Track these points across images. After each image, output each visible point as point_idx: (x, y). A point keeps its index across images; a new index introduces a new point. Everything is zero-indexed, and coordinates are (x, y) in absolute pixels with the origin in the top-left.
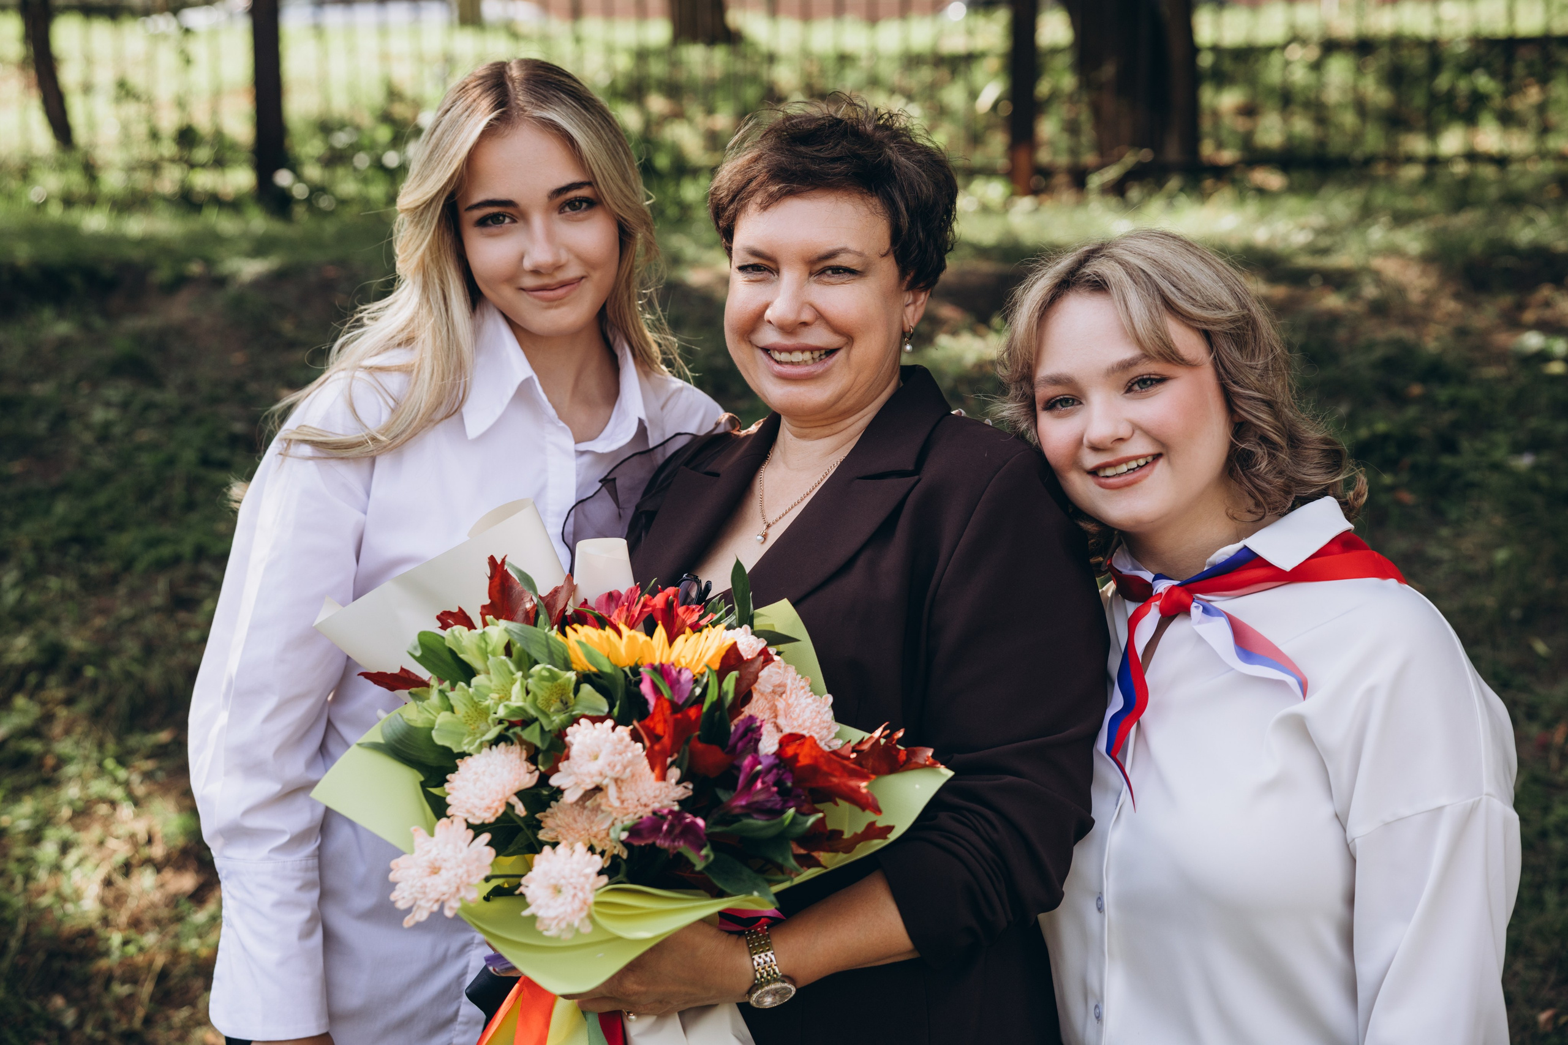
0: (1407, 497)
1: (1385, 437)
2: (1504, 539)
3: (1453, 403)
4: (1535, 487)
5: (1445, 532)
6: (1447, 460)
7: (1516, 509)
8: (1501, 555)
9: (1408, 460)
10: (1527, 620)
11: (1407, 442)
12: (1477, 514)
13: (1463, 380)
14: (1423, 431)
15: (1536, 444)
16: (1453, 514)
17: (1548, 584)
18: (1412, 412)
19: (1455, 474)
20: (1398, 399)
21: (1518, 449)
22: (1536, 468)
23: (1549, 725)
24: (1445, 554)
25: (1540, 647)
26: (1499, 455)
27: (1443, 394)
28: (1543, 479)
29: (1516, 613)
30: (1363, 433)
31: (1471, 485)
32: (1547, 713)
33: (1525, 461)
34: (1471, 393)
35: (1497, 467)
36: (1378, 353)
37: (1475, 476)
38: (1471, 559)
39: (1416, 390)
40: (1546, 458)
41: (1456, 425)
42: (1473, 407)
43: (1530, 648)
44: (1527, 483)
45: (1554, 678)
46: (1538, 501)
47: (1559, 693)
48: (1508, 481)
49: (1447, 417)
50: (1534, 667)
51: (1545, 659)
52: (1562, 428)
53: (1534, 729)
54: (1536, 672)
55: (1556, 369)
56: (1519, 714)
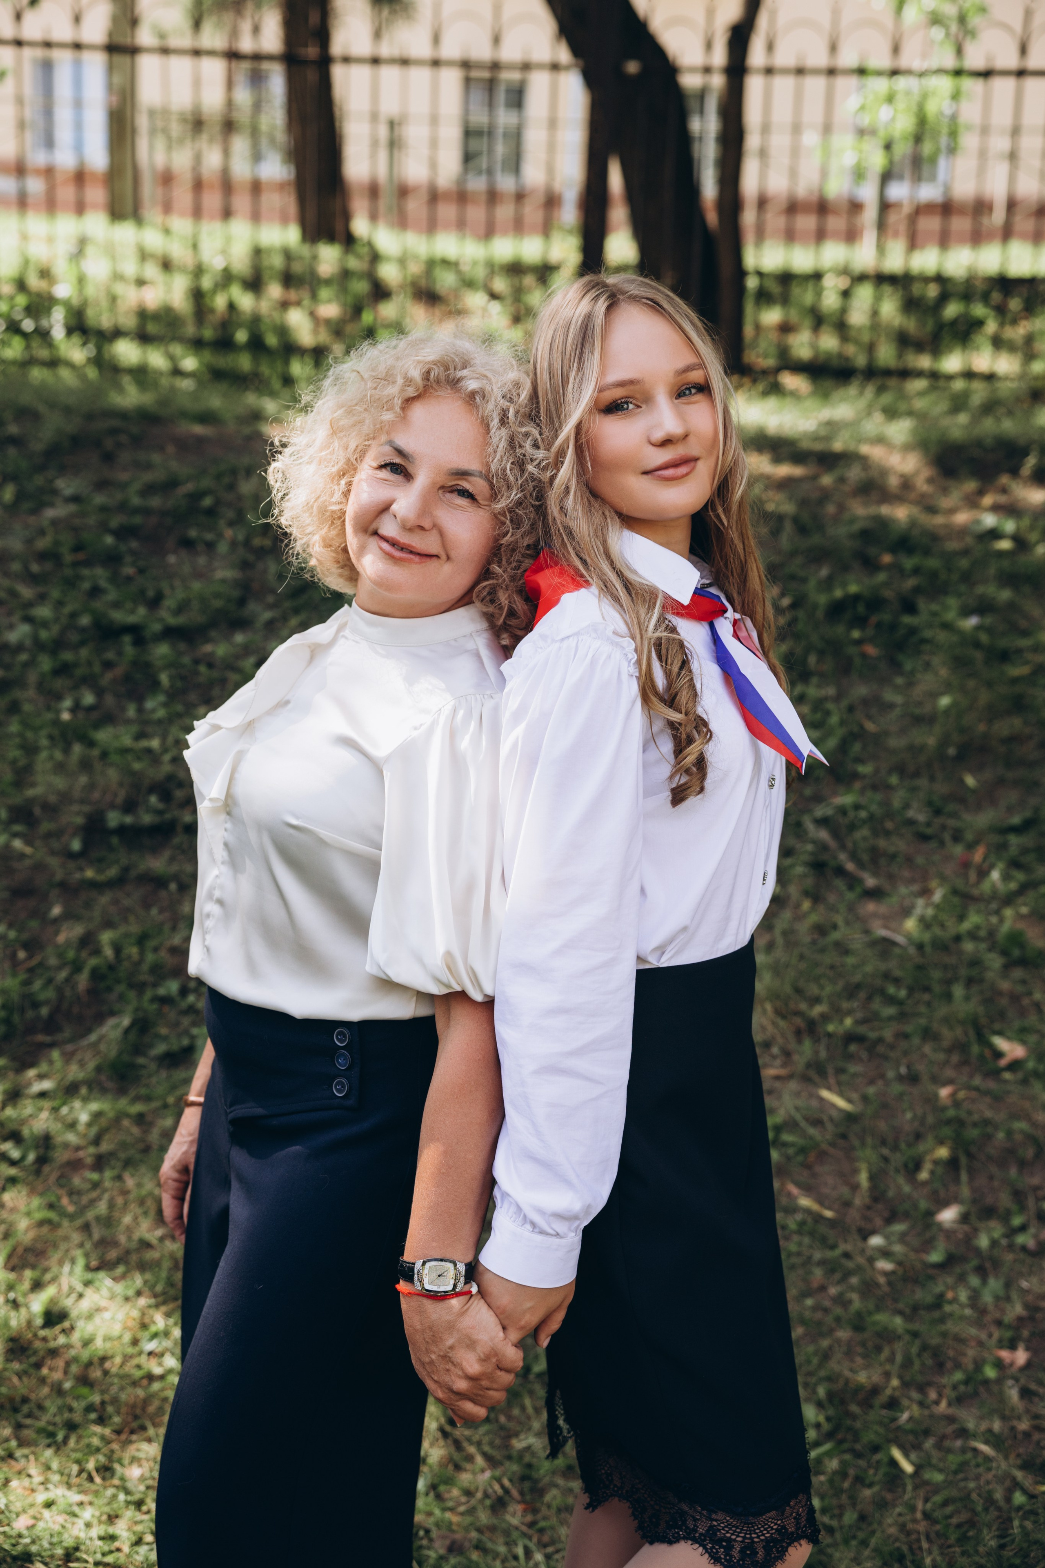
0: (871, 650)
1: (856, 598)
2: (948, 688)
3: (916, 571)
4: (977, 645)
5: (899, 681)
6: (907, 620)
7: (960, 663)
8: (945, 701)
9: (874, 619)
10: (960, 757)
11: (875, 603)
12: (927, 666)
13: (927, 552)
14: (888, 594)
15: (983, 608)
16: (908, 666)
17: (982, 728)
18: (882, 577)
19: (913, 631)
20: (870, 565)
21: (966, 612)
22: (978, 628)
23: (971, 847)
24: (898, 699)
25: (970, 781)
26: (950, 615)
27: (909, 563)
28: (984, 638)
29: (951, 751)
30: (838, 593)
31: (924, 641)
32: (969, 836)
33: (972, 622)
34: (933, 563)
35: (947, 626)
36: (856, 527)
37: (928, 634)
38: (920, 704)
39: (887, 559)
40: (988, 620)
41: (917, 590)
42: (933, 575)
43: (962, 782)
44: (972, 641)
45: (979, 807)
46: (979, 656)
47: (983, 819)
48: (955, 639)
49: (911, 583)
50: (961, 797)
51: (973, 791)
52: (1005, 595)
53: (958, 850)
54: (962, 801)
55: (1005, 545)
56: (947, 837)
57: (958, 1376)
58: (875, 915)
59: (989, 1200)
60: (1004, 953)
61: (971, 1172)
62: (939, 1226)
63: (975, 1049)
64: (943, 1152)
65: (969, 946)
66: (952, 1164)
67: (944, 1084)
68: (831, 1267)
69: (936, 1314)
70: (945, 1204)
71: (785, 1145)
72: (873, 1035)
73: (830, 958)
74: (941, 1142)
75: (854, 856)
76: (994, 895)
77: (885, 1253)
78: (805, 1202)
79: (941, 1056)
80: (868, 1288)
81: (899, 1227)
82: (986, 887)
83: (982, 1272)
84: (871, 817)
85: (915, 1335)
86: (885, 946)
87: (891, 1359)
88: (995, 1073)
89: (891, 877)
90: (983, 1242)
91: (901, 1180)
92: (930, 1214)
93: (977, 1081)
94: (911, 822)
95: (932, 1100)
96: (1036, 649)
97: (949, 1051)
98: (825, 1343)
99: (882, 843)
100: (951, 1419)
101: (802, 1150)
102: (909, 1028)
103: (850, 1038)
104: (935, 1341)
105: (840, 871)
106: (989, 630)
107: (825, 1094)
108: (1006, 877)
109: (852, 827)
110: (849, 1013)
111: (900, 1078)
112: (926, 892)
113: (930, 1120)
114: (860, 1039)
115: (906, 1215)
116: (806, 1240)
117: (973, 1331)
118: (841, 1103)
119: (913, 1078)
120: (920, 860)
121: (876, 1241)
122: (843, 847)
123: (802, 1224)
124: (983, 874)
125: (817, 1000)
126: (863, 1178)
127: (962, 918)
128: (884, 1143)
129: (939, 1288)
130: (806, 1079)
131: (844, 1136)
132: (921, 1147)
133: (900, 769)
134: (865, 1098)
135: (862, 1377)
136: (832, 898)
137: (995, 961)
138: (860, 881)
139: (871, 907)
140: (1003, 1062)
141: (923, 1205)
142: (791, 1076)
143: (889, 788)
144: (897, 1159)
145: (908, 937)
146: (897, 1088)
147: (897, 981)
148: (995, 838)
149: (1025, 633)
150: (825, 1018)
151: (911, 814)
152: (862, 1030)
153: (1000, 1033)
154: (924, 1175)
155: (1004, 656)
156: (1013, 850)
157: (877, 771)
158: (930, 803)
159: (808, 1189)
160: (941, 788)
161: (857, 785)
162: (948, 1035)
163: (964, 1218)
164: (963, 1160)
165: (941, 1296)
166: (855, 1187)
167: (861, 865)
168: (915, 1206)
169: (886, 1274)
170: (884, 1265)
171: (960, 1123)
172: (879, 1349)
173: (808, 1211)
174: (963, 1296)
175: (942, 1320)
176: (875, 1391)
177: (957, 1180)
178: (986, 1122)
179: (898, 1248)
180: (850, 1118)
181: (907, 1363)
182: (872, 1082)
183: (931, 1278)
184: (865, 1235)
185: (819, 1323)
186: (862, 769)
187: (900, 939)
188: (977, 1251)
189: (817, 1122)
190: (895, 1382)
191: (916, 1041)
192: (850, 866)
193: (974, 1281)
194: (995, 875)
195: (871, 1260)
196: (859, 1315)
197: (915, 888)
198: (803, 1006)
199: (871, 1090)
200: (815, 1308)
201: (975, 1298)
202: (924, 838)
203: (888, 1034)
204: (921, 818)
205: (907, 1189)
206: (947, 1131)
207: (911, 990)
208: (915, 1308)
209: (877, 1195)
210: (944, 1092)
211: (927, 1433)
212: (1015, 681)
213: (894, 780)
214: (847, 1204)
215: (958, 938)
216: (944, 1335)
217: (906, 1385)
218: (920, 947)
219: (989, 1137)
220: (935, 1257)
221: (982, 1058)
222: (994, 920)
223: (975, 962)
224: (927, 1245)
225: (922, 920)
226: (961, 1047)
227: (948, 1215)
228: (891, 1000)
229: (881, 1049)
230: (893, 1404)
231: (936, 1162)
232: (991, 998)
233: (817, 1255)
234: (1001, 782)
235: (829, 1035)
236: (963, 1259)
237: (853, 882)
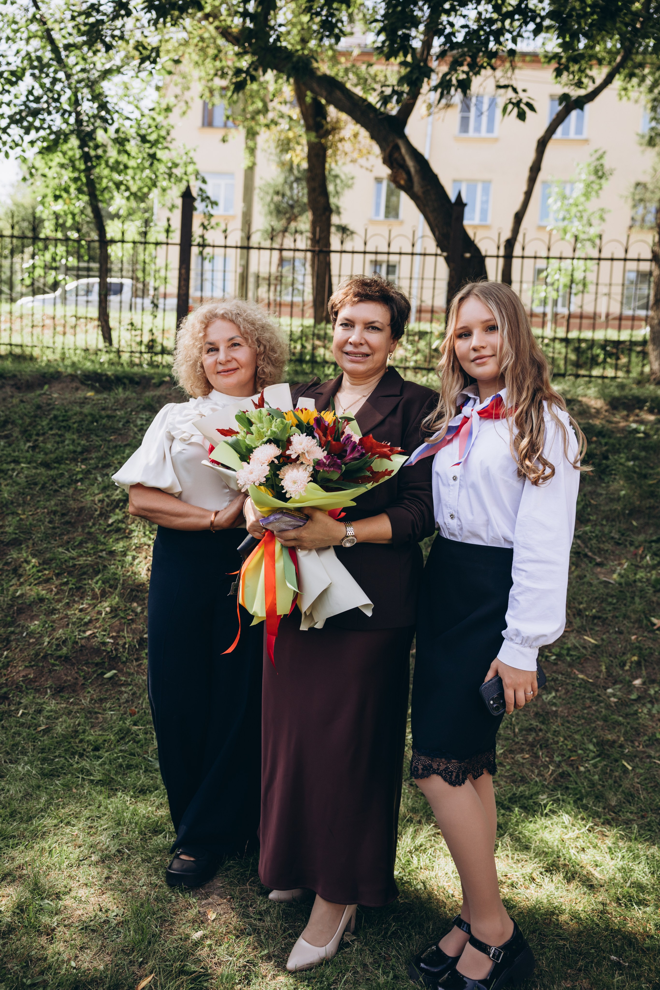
2: (624, 488)
4: (635, 472)
5: (604, 485)
7: (628, 478)
8: (623, 493)
10: (630, 514)
12: (615, 479)
13: (610, 437)
15: (635, 458)
17: (638, 503)
19: (608, 466)
21: (628, 460)
22: (634, 465)
23: (637, 548)
24: (604, 492)
25: (635, 523)
26: (623, 460)
28: (637, 469)
29: (627, 512)
31: (612, 470)
32: (636, 544)
33: (631, 463)
34: (613, 441)
35: (621, 464)
37: (614, 467)
38: (612, 494)
40: (638, 463)
41: (607, 451)
42: (613, 445)
43: (632, 524)
44: (632, 470)
45: (639, 533)
46: (635, 476)
47: (641, 538)
48: (625, 469)
49: (605, 448)
50: (631, 529)
51: (637, 527)
52: (643, 454)
53: (632, 549)
54: (632, 531)
55: (641, 435)
56: (627, 543)
57: (646, 738)
58: (600, 573)
59: (653, 677)
60: (654, 587)
61: (646, 667)
62: (634, 686)
63: (645, 622)
64: (635, 658)
65: (639, 584)
66: (638, 663)
67: (634, 634)
68: (593, 700)
69: (635, 717)
70: (636, 678)
71: (571, 655)
72: (604, 616)
73: (585, 587)
74: (634, 655)
75: (591, 550)
76: (648, 566)
77: (614, 695)
78: (581, 676)
79: (631, 625)
80: (608, 707)
81: (618, 686)
82: (644, 562)
83: (652, 702)
84: (597, 536)
85: (628, 723)
86: (606, 584)
87: (619, 731)
88: (653, 631)
89: (606, 559)
90: (652, 692)
91: (618, 669)
92: (631, 682)
93: (646, 634)
94: (613, 538)
95: (628, 641)
96: (658, 474)
97: (634, 623)
98: (593, 725)
99: (602, 546)
100: (644, 752)
101: (579, 658)
102: (617, 614)
103: (594, 617)
104: (636, 726)
105: (586, 556)
106: (640, 467)
107: (586, 638)
108: (652, 559)
109: (590, 539)
110: (594, 608)
111: (616, 632)
112: (620, 564)
113: (629, 647)
114: (599, 618)
115: (621, 682)
116: (583, 690)
117: (650, 723)
118: (593, 641)
119: (621, 632)
120: (617, 552)
121: (610, 691)
122: (587, 547)
123: (580, 684)
124: (643, 558)
125: (581, 603)
126: (603, 668)
127: (635, 574)
128: (610, 656)
129: (635, 708)
130: (578, 632)
131: (595, 653)
132: (625, 658)
133: (607, 518)
134: (602, 640)
135: (609, 737)
136: (583, 566)
137: (650, 590)
138: (595, 559)
139: (599, 570)
140: (655, 627)
141: (628, 678)
142: (572, 631)
143: (602, 525)
144: (616, 662)
145: (615, 580)
146: (614, 636)
147: (612, 596)
148: (647, 545)
149: (652, 468)
150: (585, 609)
151: (612, 535)
152: (600, 614)
153: (654, 617)
154: (627, 668)
155: (645, 477)
156: (654, 549)
157: (597, 519)
158: (619, 532)
159: (582, 672)
160: (623, 526)
161: (590, 524)
162: (633, 616)
163: (644, 683)
164: (643, 663)
165: (637, 710)
166: (600, 672)
167: (594, 553)
168: (624, 679)
169: (615, 703)
170: (613, 699)
171: (640, 649)
172: (614, 728)
173: (582, 679)
174: (645, 711)
175: (638, 719)
176: (614, 742)
177: (641, 669)
178: (651, 648)
179: (618, 693)
180: (596, 646)
181: (626, 733)
182: (604, 634)
183: (632, 704)
184: (606, 689)
185: (590, 719)
186: (591, 518)
187: (612, 581)
188: (650, 695)
189: (584, 648)
190: (622, 739)
191: (621, 619)
192: (590, 554)
193: (649, 706)
194: (648, 558)
195: (609, 697)
196: (605, 716)
197: (616, 563)
198: (577, 605)
199: (604, 637)
200: (588, 714)
201: (650, 711)
202: (618, 544)
203: (610, 615)
204: (617, 536)
205: (621, 672)
206: (635, 651)
207: (618, 600)
208: (627, 715)
209: (609, 674)
210: (633, 637)
211: (635, 756)
212: (650, 486)
213: (604, 522)
214: (598, 677)
215: (635, 581)
216: (639, 724)
217: (626, 740)
218: (620, 584)
219: (652, 654)
220: (633, 697)
221: (647, 625)
222: (649, 575)
223: (642, 590)
224: (630, 692)
225: (619, 574)
226: (639, 621)
227: (637, 682)
228: (610, 604)
229: (607, 621)
230: (621, 746)
231: (632, 663)
232: (650, 602)
233: (587, 695)
234: (647, 524)
235: (587, 616)
236: (644, 698)
237: (591, 560)
